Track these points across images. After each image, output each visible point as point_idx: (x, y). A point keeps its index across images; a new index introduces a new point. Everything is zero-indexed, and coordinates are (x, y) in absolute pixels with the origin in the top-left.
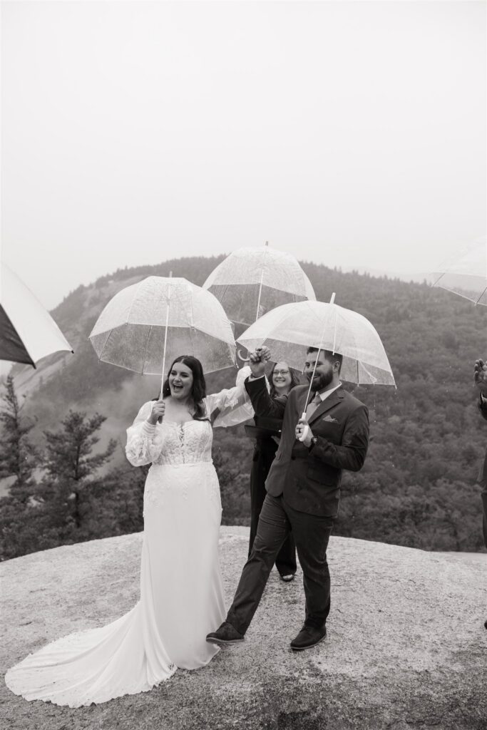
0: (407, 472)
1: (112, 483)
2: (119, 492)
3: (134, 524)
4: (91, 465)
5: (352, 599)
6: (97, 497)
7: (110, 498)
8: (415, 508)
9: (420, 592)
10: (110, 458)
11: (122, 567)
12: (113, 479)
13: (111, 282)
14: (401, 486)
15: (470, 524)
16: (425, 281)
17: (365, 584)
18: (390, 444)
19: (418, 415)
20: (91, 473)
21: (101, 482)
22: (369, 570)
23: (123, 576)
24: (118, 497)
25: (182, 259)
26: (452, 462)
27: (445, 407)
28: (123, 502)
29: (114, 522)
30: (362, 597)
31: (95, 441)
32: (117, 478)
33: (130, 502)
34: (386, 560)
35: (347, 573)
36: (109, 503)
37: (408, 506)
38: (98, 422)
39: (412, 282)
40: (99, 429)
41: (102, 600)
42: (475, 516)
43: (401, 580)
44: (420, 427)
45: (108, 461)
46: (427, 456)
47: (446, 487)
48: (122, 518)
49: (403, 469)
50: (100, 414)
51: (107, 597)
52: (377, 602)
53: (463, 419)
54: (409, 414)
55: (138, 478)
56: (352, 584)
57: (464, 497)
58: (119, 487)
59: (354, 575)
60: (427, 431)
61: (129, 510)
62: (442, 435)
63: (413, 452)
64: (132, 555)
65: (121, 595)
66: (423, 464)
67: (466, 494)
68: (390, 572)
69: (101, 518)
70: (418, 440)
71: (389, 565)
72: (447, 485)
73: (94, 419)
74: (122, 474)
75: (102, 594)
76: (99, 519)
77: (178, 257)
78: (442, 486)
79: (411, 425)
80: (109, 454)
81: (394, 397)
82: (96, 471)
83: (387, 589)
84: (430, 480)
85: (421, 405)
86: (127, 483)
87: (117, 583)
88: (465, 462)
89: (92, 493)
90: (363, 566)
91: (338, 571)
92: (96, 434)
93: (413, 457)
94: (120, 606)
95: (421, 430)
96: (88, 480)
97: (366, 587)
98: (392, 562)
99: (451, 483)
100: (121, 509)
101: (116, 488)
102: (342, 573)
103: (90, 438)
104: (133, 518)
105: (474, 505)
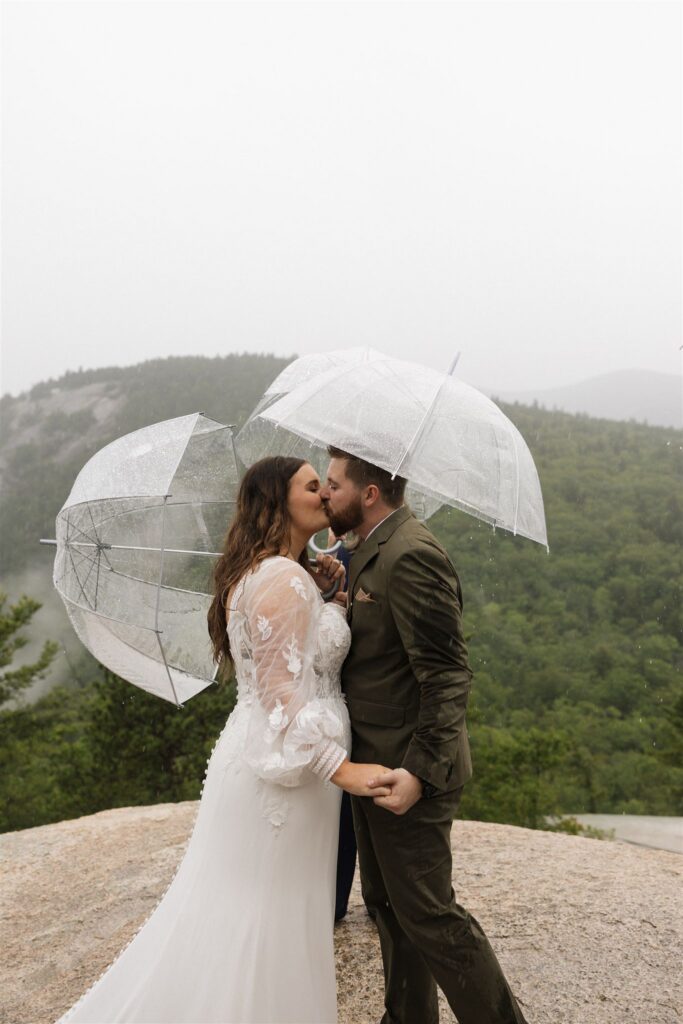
0: (510, 689)
1: (48, 713)
2: (59, 728)
3: (83, 783)
4: (13, 685)
5: (538, 970)
6: (22, 737)
7: (43, 739)
8: (537, 747)
9: (670, 947)
10: (45, 671)
11: (56, 897)
12: (51, 708)
13: (55, 391)
14: (501, 710)
15: (604, 767)
16: (536, 403)
17: (556, 931)
18: (486, 647)
19: (525, 603)
20: (13, 698)
21: (30, 713)
22: (558, 898)
23: (58, 918)
24: (58, 738)
25: (171, 359)
26: (577, 674)
27: (565, 590)
28: (66, 745)
29: (50, 779)
30: (557, 963)
31: (20, 643)
32: (56, 705)
33: (78, 745)
34: (581, 876)
35: (514, 907)
36: (41, 747)
37: (527, 745)
38: (26, 612)
39: (516, 403)
40: (29, 624)
41: (11, 980)
42: (610, 754)
43: (625, 921)
44: (529, 620)
45: (42, 678)
46: (540, 665)
47: (568, 712)
48: (64, 773)
49: (505, 684)
50: (29, 599)
51: (21, 973)
52: (592, 975)
53: (591, 610)
54: (513, 600)
55: (93, 706)
56: (529, 932)
57: (593, 727)
58: (60, 721)
59: (529, 911)
60: (538, 626)
61: (76, 759)
62: (561, 632)
63: (519, 659)
64: (77, 869)
65: (53, 966)
66: (533, 677)
67: (597, 721)
68: (598, 904)
69: (28, 771)
70: (527, 641)
71: (591, 885)
72: (569, 707)
73: (20, 607)
74: (67, 698)
75: (12, 963)
76: (23, 774)
77: (164, 356)
78: (561, 710)
79: (518, 618)
80: (43, 665)
81: (490, 574)
82: (21, 694)
83: (605, 943)
84: (544, 701)
85: (530, 587)
86: (74, 713)
87: (46, 936)
88: (594, 672)
89: (13, 731)
90: (543, 889)
91: (497, 902)
92: (23, 631)
93: (519, 667)
94: (48, 994)
95: (531, 626)
96: (8, 710)
97: (560, 938)
98: (594, 878)
99: (574, 705)
100: (62, 757)
101: (54, 723)
102: (505, 907)
103: (11, 638)
104: (82, 772)
105: (608, 738)
